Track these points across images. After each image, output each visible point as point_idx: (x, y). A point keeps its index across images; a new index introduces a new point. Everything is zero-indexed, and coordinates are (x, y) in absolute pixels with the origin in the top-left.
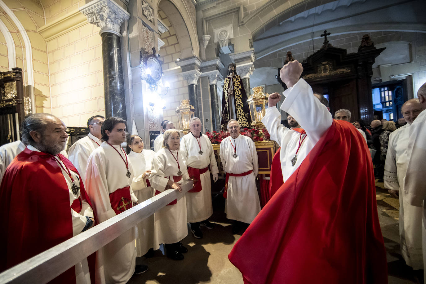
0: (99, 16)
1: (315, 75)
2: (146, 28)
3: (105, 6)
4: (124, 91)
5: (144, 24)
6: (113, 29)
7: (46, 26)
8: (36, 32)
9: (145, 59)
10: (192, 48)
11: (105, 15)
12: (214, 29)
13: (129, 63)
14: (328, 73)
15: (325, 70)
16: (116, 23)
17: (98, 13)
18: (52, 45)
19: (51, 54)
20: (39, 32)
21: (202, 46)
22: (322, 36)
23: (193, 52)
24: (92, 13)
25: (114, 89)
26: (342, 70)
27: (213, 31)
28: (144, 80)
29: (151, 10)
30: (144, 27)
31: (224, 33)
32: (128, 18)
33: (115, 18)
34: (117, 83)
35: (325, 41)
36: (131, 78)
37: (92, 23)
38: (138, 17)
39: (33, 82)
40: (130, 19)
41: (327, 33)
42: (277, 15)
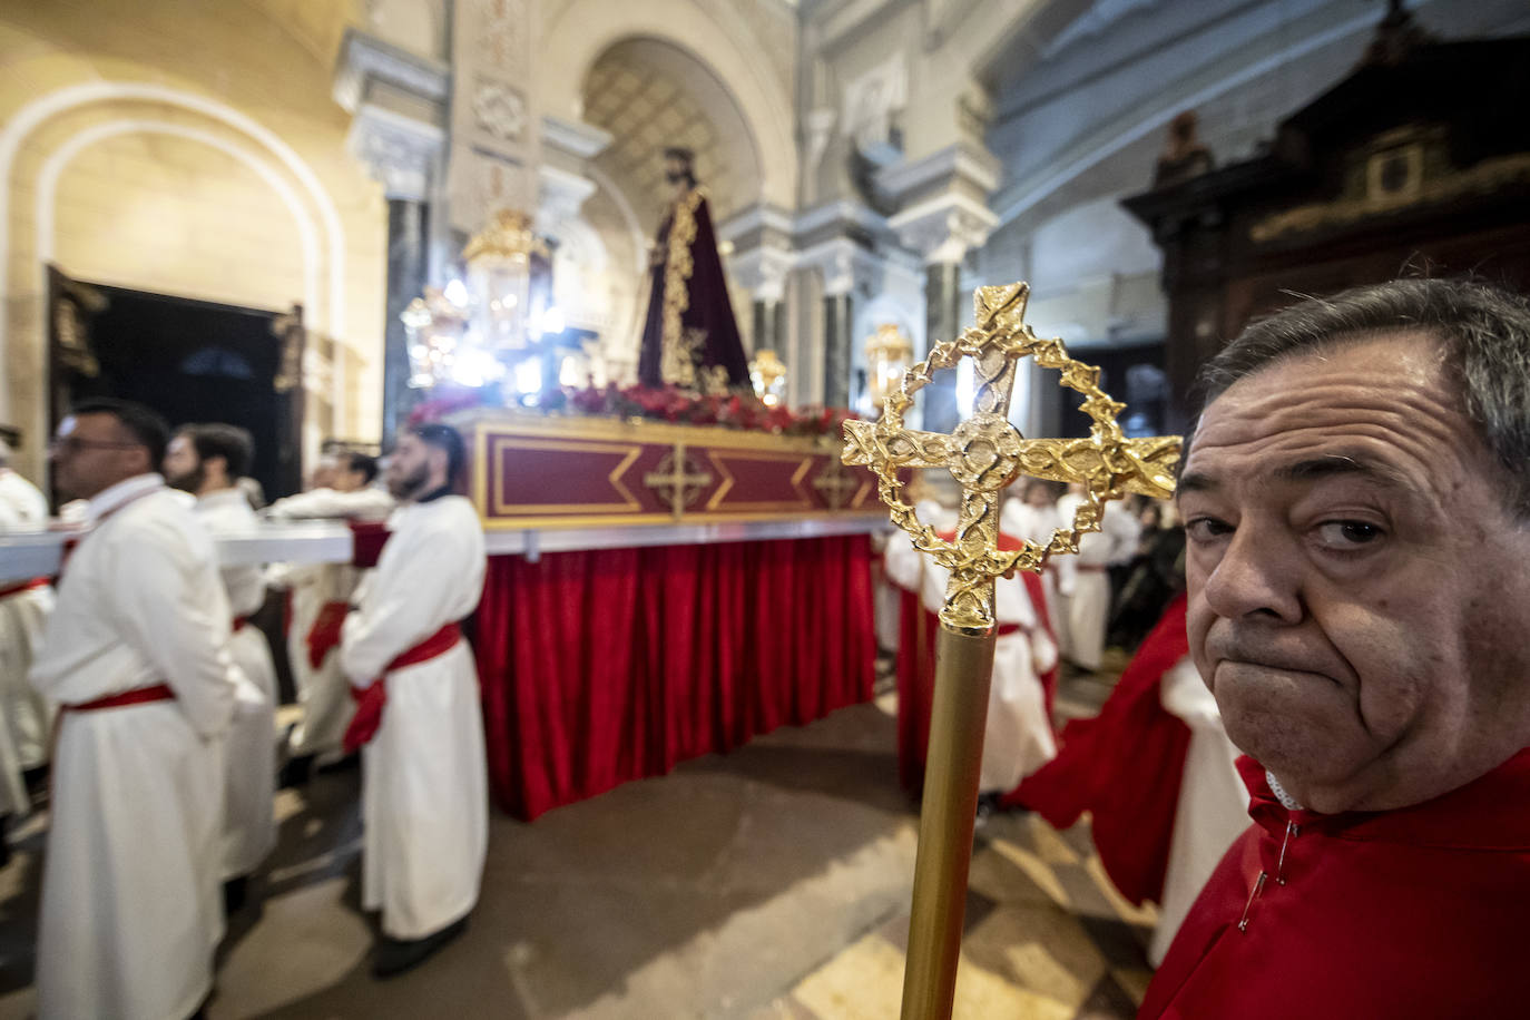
2: (490, 162)
5: (486, 153)
6: (406, 185)
14: (1411, 192)
15: (1394, 177)
16: (410, 167)
21: (806, 155)
23: (762, 188)
27: (842, 91)
30: (481, 161)
33: (405, 155)
35: (1389, 13)
40: (445, 145)
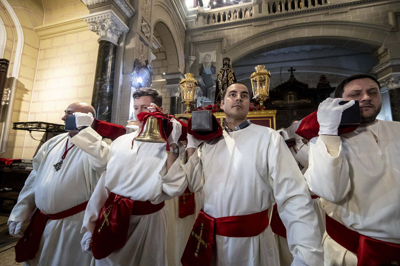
0: (100, 26)
1: (282, 102)
2: (142, 42)
3: (108, 19)
4: (112, 95)
5: (141, 39)
6: (112, 38)
7: (44, 26)
8: (32, 29)
9: (138, 69)
10: (179, 65)
11: (107, 26)
12: (200, 52)
13: (122, 71)
14: (292, 102)
15: (291, 98)
16: (115, 34)
17: (101, 23)
18: (45, 44)
19: (43, 51)
20: (35, 30)
21: (187, 65)
22: (289, 71)
23: (179, 69)
24: (94, 22)
25: (103, 92)
26: (304, 100)
27: (199, 53)
28: (134, 87)
29: (149, 29)
30: (140, 41)
31: (208, 57)
32: (126, 32)
33: (116, 30)
34: (107, 87)
35: (291, 75)
36: (122, 84)
37: (93, 31)
38: (137, 32)
39: (18, 74)
40: (129, 32)
41: (293, 69)
42: (254, 49)
